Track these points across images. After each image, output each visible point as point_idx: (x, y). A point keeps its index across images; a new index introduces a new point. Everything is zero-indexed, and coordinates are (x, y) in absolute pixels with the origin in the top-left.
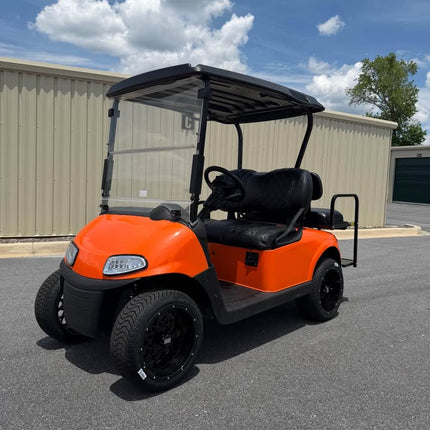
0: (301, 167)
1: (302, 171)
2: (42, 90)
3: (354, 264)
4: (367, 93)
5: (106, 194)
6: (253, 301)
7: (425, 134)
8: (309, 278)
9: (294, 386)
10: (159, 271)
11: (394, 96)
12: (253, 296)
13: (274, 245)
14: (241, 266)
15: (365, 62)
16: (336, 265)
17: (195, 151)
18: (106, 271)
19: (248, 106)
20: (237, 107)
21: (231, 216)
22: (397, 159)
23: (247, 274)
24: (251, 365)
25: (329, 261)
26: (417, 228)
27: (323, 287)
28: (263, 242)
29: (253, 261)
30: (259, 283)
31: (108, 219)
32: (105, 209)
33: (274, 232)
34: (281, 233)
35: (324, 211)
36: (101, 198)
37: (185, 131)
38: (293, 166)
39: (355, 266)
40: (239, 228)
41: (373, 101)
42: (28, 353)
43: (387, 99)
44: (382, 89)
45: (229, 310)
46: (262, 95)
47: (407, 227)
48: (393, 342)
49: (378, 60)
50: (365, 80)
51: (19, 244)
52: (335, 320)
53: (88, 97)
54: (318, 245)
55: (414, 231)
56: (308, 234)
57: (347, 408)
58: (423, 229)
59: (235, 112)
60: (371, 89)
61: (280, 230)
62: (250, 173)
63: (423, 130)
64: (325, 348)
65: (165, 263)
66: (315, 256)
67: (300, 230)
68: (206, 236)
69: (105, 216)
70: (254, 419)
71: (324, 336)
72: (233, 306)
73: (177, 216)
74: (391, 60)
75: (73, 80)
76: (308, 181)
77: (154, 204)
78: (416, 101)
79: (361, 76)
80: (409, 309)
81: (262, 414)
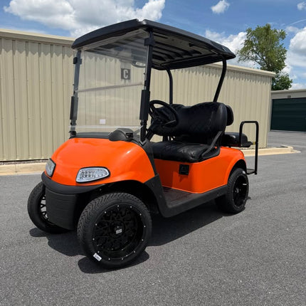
0: (218, 101)
1: (219, 104)
2: (17, 51)
3: (255, 172)
4: (250, 54)
5: (73, 123)
6: (186, 201)
7: (291, 82)
8: (225, 183)
9: (222, 260)
10: (119, 179)
11: (269, 55)
12: (186, 196)
13: (200, 159)
14: (176, 175)
15: (249, 31)
16: (244, 172)
17: (143, 88)
18: (78, 180)
19: (178, 55)
20: (169, 56)
21: (165, 139)
22: (273, 100)
23: (181, 181)
24: (188, 246)
25: (239, 170)
26: (290, 148)
27: (235, 189)
28: (193, 157)
29: (185, 171)
30: (190, 187)
31: (76, 142)
32: (73, 134)
33: (200, 149)
34: (206, 150)
35: (234, 134)
36: (70, 126)
37: (123, 80)
38: (212, 101)
39: (256, 174)
40: (173, 147)
41: (255, 59)
42: (20, 243)
43: (264, 58)
44: (261, 50)
45: (170, 206)
46: (191, 45)
47: (283, 147)
48: (288, 227)
49: (258, 29)
50: (249, 44)
51: (5, 165)
52: (243, 212)
53: (52, 56)
54: (232, 159)
55: (289, 150)
56: (224, 151)
57: (264, 275)
58: (295, 148)
59: (167, 60)
60: (253, 51)
61: (204, 148)
62: (179, 107)
63: (290, 79)
64: (240, 232)
65: (123, 173)
66: (229, 167)
67: (218, 148)
68: (152, 152)
69: (73, 139)
70: (196, 285)
71: (237, 223)
72: (173, 204)
73: (130, 137)
74: (267, 29)
75: (40, 43)
76: (224, 111)
77: (112, 129)
78: (285, 58)
79: (246, 41)
80: (294, 203)
81: (202, 281)
